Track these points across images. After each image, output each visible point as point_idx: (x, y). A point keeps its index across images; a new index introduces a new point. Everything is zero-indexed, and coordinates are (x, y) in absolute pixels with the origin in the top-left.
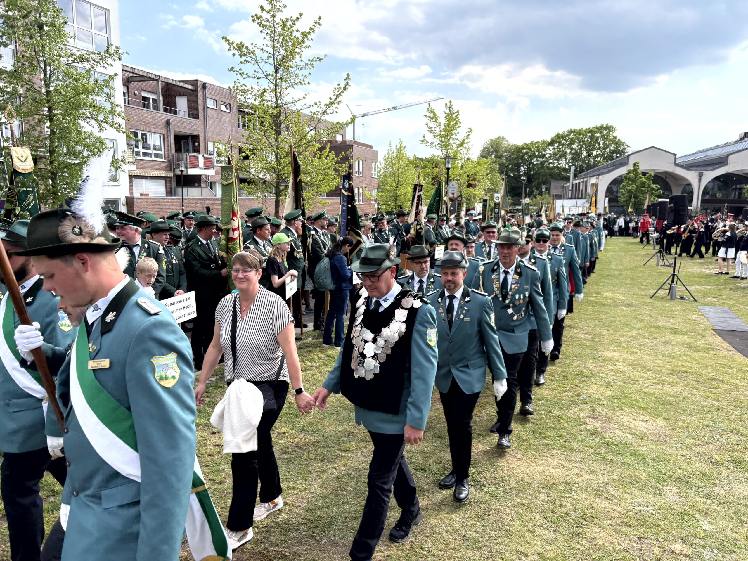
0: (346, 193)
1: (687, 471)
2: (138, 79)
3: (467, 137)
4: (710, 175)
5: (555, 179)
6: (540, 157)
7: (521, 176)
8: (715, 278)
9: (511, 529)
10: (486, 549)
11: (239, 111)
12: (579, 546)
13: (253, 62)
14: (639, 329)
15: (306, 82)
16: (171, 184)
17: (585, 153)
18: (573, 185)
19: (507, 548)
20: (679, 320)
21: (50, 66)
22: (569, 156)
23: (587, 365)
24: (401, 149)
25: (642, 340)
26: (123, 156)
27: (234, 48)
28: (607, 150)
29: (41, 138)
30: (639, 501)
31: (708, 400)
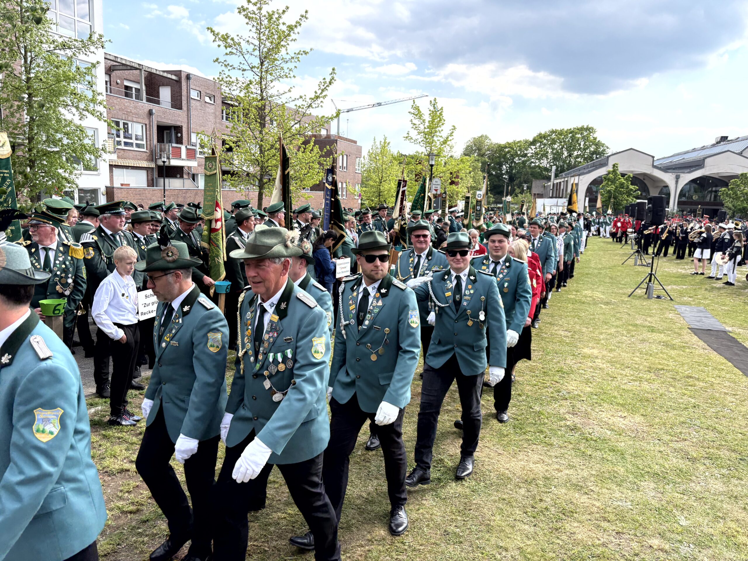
0: (329, 187)
1: (664, 467)
2: (121, 67)
3: (451, 135)
4: (687, 178)
5: (537, 178)
6: (522, 156)
7: (503, 174)
8: (691, 278)
9: (492, 524)
10: (467, 543)
11: (223, 102)
12: (558, 541)
13: (238, 54)
14: (617, 327)
15: (292, 76)
16: (153, 175)
17: (566, 154)
18: (554, 184)
19: (487, 542)
20: (656, 318)
21: (30, 52)
22: (550, 156)
23: (567, 362)
24: (385, 145)
25: (620, 337)
26: (104, 145)
27: (219, 39)
28: (588, 151)
29: (20, 125)
30: (618, 496)
31: (685, 397)
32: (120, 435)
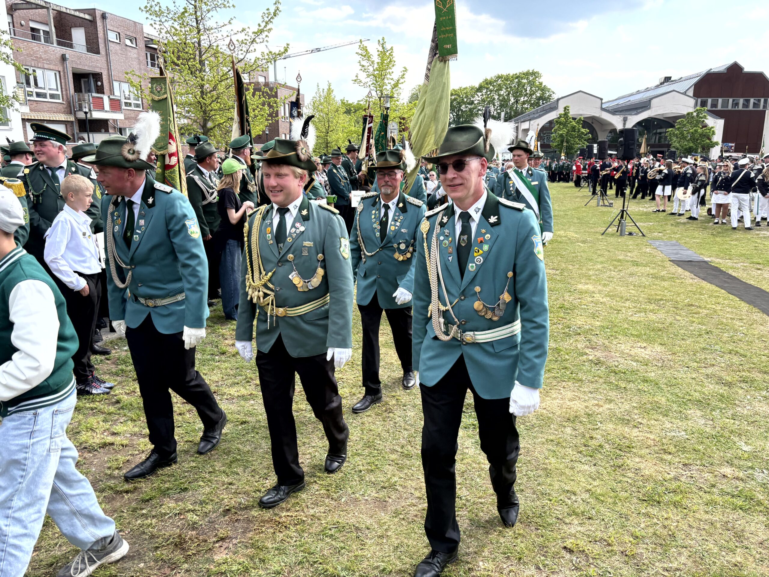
1: (704, 394)
2: (24, 6)
3: (403, 77)
4: (634, 119)
6: (469, 104)
9: (548, 467)
11: (146, 47)
12: (626, 479)
14: (602, 263)
16: (73, 130)
17: (512, 100)
19: (551, 487)
20: (636, 253)
22: (497, 103)
23: (566, 298)
24: (329, 92)
25: (608, 273)
26: (15, 92)
28: (534, 97)
30: (669, 426)
31: (694, 325)
32: (92, 405)
